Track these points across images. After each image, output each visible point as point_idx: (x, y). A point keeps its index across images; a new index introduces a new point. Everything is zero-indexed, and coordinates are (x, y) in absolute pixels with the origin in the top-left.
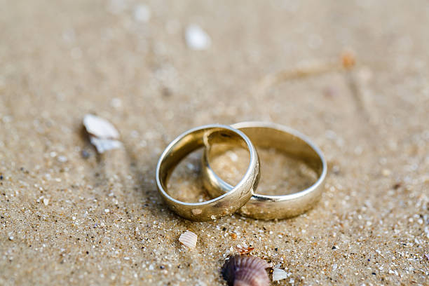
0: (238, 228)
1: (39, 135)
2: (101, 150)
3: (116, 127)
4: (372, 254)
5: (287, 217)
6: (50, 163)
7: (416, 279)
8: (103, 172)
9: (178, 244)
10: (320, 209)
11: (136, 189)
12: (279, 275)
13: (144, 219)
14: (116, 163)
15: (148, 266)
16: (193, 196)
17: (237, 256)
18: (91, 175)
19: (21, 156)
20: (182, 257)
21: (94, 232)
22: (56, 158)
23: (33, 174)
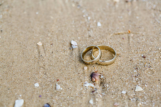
0: (96, 66)
1: (62, 44)
2: (73, 48)
3: (77, 43)
4: (121, 74)
5: (107, 65)
6: (63, 50)
7: (129, 80)
8: (73, 52)
9: (83, 69)
10: (114, 64)
11: (78, 57)
12: (102, 77)
13: (78, 63)
14: (76, 51)
15: (76, 73)
16: (89, 59)
17: (94, 72)
18: (70, 53)
19: (57, 48)
20: (83, 71)
21: (68, 65)
22: (64, 49)
23: (59, 52)
